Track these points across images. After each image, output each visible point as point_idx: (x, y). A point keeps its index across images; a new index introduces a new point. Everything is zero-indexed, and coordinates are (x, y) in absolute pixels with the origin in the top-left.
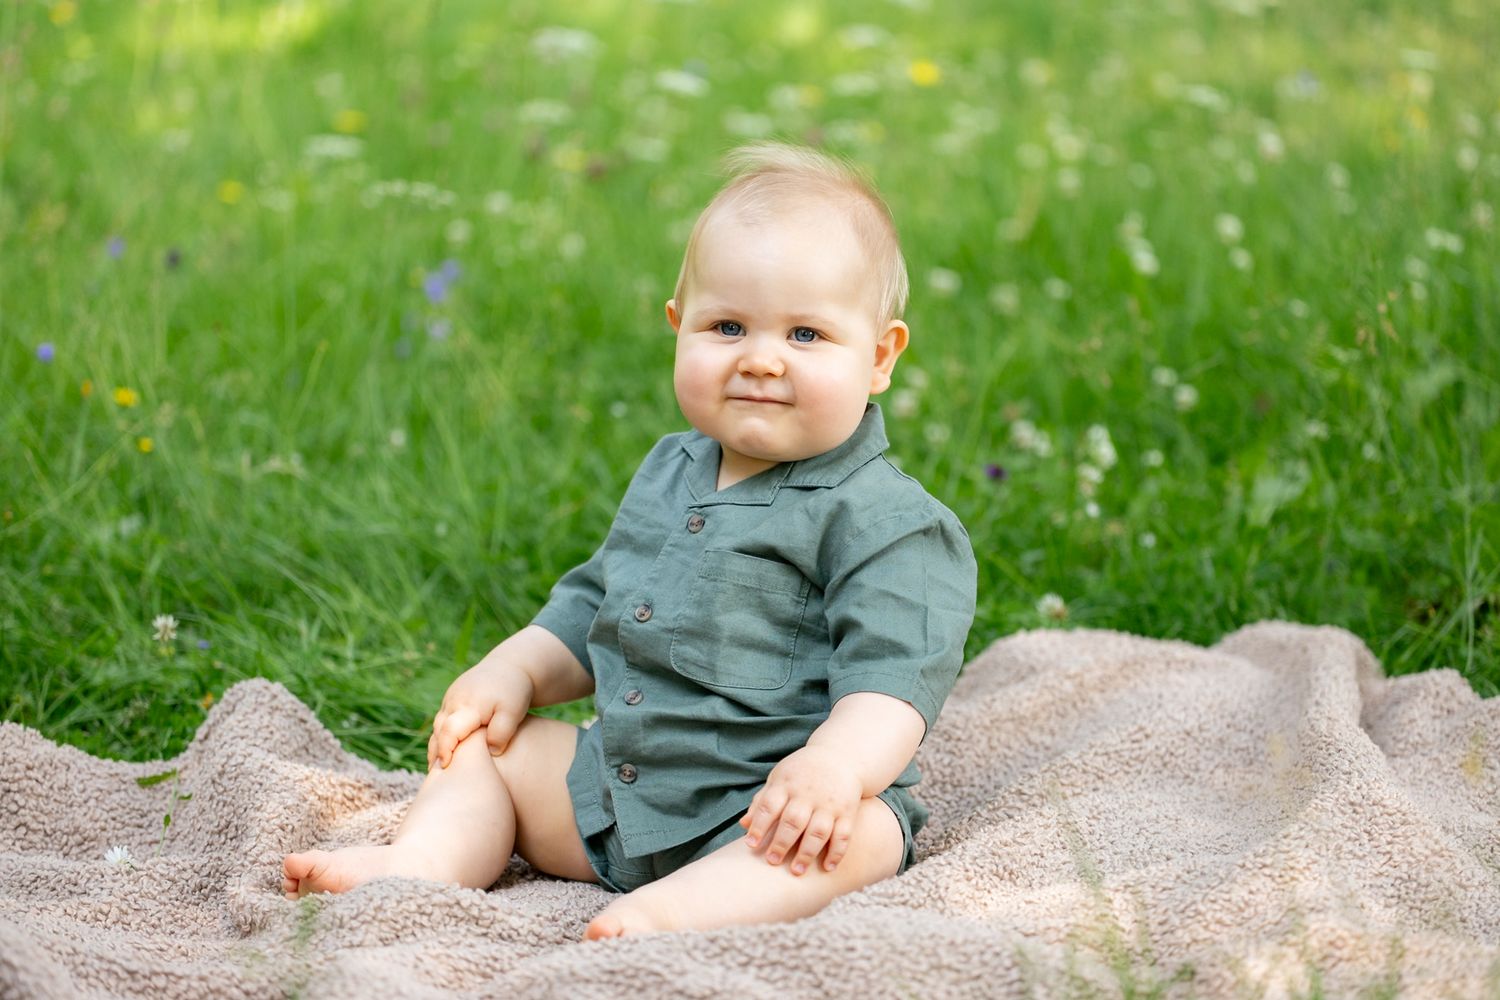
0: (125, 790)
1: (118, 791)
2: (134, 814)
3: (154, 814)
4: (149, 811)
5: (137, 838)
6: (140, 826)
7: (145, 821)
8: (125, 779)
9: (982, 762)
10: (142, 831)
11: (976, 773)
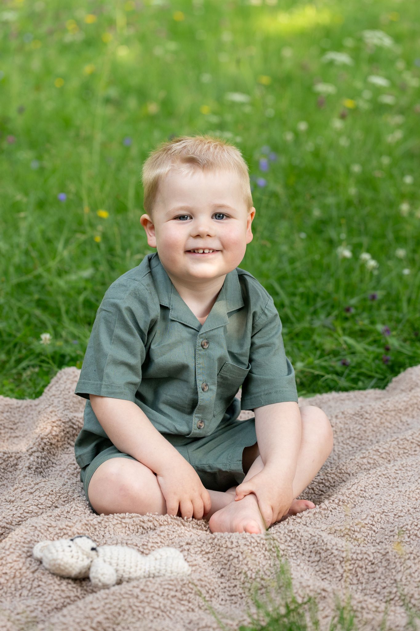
0: (11, 412)
1: (7, 412)
2: (11, 423)
3: (20, 424)
4: (18, 423)
5: (9, 435)
6: (12, 429)
7: (15, 427)
8: (12, 407)
9: (375, 429)
10: (12, 431)
11: (371, 434)
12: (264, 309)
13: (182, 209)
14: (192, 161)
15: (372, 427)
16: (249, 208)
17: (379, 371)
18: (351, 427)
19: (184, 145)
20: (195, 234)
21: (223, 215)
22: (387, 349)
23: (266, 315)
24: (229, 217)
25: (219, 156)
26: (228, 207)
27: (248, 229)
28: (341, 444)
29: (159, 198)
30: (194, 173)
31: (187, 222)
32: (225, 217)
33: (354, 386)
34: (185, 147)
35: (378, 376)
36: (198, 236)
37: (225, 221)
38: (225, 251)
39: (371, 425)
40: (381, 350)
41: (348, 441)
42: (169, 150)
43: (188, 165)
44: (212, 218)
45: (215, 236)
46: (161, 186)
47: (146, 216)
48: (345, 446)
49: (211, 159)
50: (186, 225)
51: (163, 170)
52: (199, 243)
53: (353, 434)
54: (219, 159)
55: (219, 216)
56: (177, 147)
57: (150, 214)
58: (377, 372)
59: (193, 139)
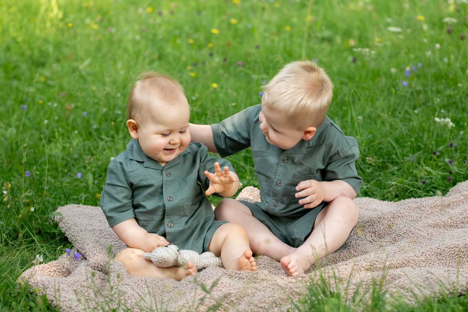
15: (425, 215)
17: (444, 185)
18: (413, 215)
22: (451, 173)
28: (405, 224)
33: (428, 194)
35: (443, 188)
39: (425, 214)
40: (448, 174)
41: (409, 222)
48: (407, 225)
53: (413, 219)
58: (442, 186)
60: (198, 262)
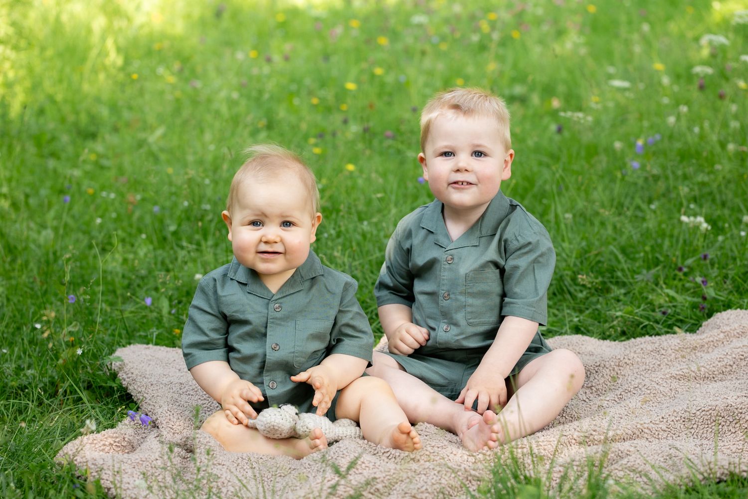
12: (517, 235)
13: (446, 147)
14: (456, 107)
16: (507, 149)
17: (694, 317)
18: (648, 362)
19: (454, 94)
20: (456, 169)
21: (481, 153)
22: (704, 298)
23: (518, 240)
24: (486, 155)
25: (480, 105)
26: (485, 147)
27: (508, 168)
28: (635, 375)
29: (429, 138)
30: (457, 117)
31: (450, 159)
32: (483, 155)
33: (670, 330)
34: (454, 96)
35: (693, 321)
36: (458, 171)
37: (482, 159)
38: (479, 185)
39: (665, 360)
40: (700, 300)
41: (642, 373)
42: (442, 98)
43: (453, 111)
44: (472, 155)
45: (472, 171)
46: (431, 128)
47: (421, 154)
48: (639, 376)
49: (472, 107)
50: (450, 161)
51: (433, 115)
52: (459, 177)
53: (648, 367)
54: (479, 107)
55: (478, 153)
56: (448, 96)
57: (424, 152)
58: (691, 318)
59: (464, 90)
60: (327, 432)
